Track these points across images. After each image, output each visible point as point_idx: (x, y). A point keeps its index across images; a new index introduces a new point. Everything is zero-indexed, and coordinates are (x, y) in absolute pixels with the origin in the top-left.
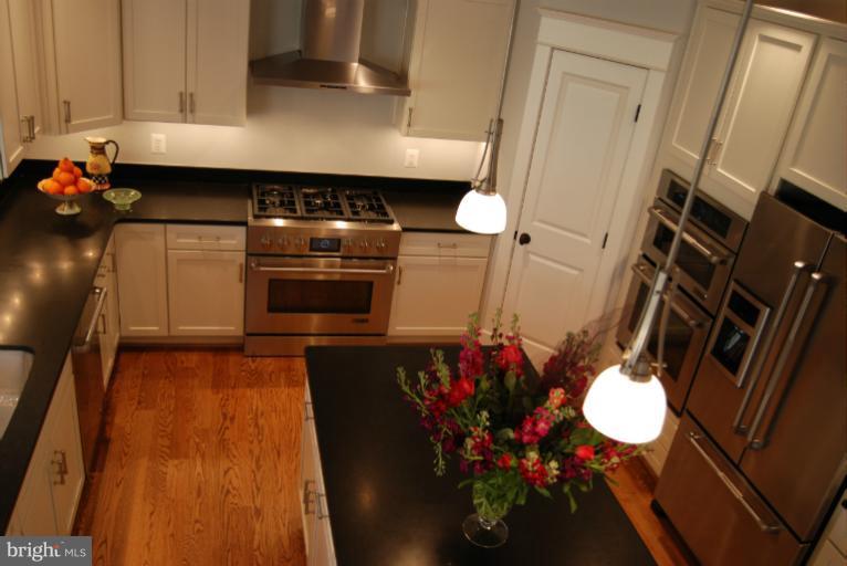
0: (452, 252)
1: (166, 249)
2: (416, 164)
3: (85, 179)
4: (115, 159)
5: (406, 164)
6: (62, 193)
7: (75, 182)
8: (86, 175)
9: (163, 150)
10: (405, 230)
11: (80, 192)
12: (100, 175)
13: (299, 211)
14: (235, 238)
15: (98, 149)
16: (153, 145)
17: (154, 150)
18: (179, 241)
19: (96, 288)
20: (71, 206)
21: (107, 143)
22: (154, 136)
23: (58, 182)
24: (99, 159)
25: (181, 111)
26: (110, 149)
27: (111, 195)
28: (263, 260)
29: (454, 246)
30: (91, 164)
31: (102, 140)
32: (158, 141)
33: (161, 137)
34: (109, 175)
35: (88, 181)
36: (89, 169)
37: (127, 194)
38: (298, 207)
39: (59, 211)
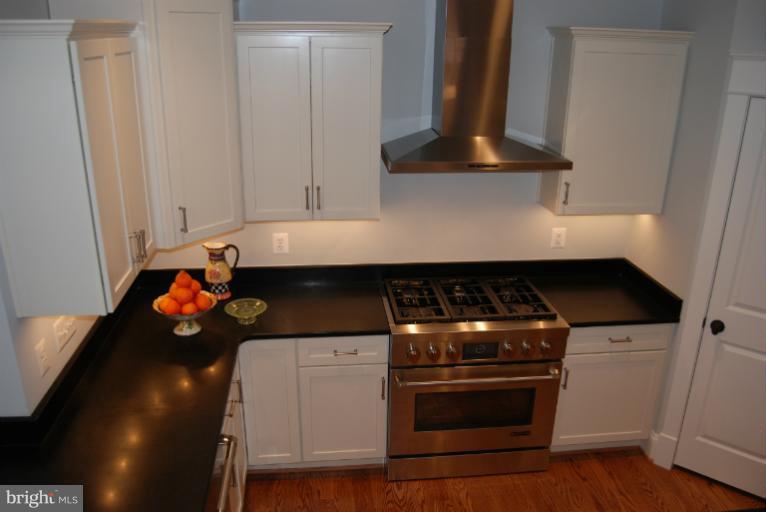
0: (625, 346)
1: (298, 367)
2: (563, 244)
3: (203, 292)
4: (236, 264)
5: (553, 244)
6: (180, 312)
7: (194, 298)
8: (207, 286)
9: (286, 249)
10: (573, 325)
11: (199, 310)
12: (220, 284)
13: (445, 312)
14: (375, 350)
15: (217, 256)
16: (276, 244)
17: (275, 251)
18: (312, 356)
19: (224, 436)
20: (190, 326)
21: (227, 248)
22: (277, 235)
23: (175, 299)
24: (218, 267)
25: (308, 208)
26: (230, 255)
27: (233, 309)
28: (407, 372)
29: (628, 340)
30: (210, 272)
31: (221, 245)
32: (280, 241)
33: (284, 236)
34: (229, 283)
35: (208, 294)
36: (208, 278)
37: (252, 305)
38: (443, 307)
39: (177, 332)
